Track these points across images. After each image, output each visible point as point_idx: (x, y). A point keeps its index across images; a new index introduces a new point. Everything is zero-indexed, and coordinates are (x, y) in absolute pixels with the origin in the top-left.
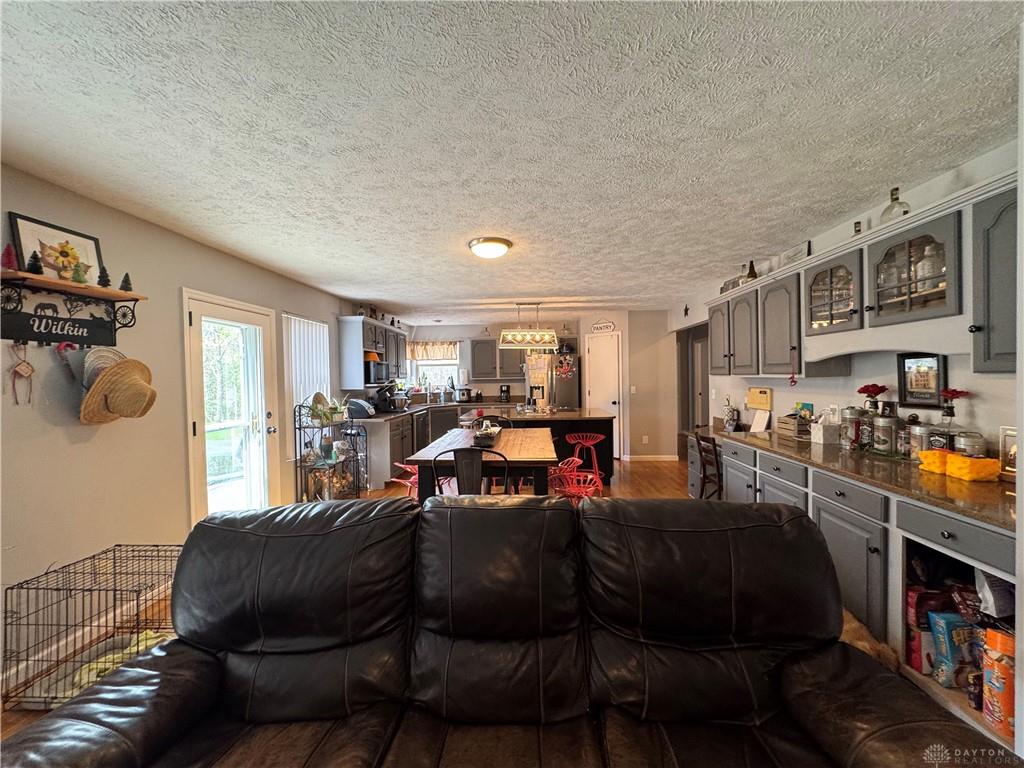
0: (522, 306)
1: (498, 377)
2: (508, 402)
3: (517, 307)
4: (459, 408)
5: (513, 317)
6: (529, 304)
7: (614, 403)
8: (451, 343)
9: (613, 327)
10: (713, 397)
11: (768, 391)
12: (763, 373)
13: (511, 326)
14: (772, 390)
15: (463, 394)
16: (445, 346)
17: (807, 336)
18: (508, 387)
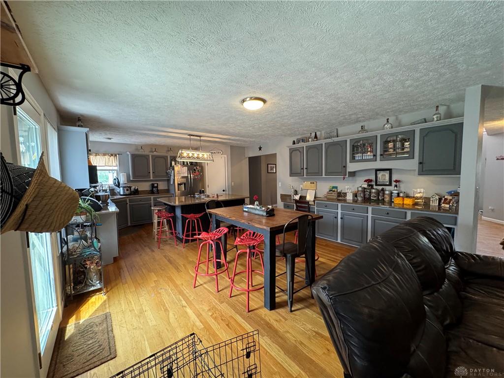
0: (192, 137)
1: (152, 179)
2: (158, 193)
3: (189, 137)
4: (128, 200)
5: (187, 143)
6: (196, 136)
7: (224, 191)
8: (112, 155)
9: (222, 153)
10: (280, 186)
11: (315, 183)
12: (325, 175)
13: (187, 148)
14: (316, 182)
15: (127, 190)
16: (107, 157)
17: (350, 162)
18: (157, 184)
